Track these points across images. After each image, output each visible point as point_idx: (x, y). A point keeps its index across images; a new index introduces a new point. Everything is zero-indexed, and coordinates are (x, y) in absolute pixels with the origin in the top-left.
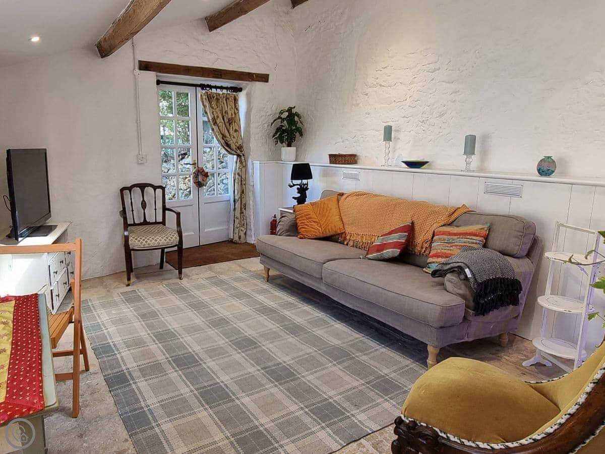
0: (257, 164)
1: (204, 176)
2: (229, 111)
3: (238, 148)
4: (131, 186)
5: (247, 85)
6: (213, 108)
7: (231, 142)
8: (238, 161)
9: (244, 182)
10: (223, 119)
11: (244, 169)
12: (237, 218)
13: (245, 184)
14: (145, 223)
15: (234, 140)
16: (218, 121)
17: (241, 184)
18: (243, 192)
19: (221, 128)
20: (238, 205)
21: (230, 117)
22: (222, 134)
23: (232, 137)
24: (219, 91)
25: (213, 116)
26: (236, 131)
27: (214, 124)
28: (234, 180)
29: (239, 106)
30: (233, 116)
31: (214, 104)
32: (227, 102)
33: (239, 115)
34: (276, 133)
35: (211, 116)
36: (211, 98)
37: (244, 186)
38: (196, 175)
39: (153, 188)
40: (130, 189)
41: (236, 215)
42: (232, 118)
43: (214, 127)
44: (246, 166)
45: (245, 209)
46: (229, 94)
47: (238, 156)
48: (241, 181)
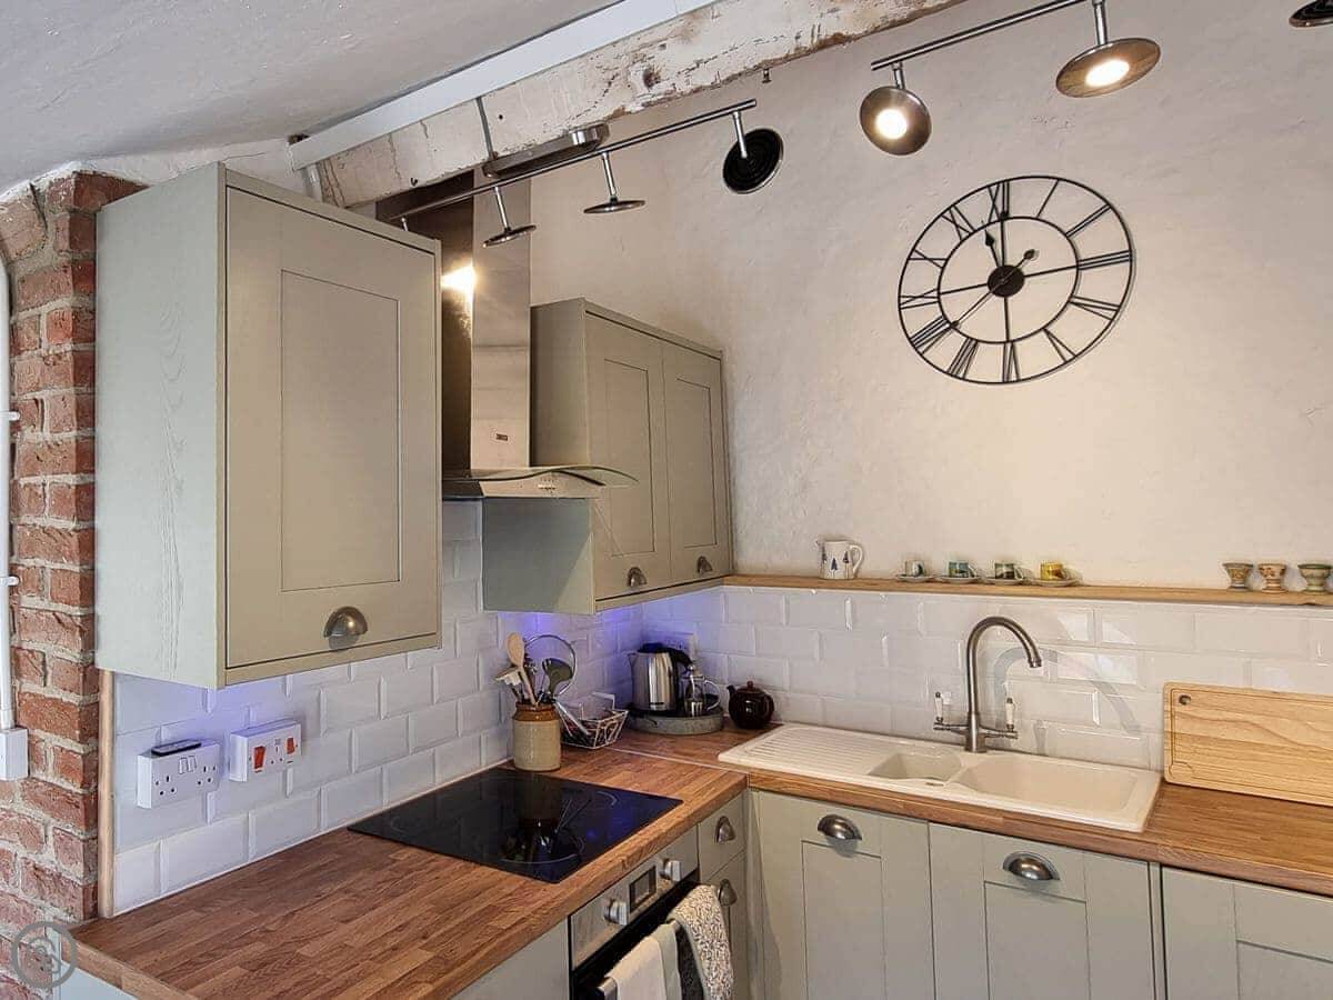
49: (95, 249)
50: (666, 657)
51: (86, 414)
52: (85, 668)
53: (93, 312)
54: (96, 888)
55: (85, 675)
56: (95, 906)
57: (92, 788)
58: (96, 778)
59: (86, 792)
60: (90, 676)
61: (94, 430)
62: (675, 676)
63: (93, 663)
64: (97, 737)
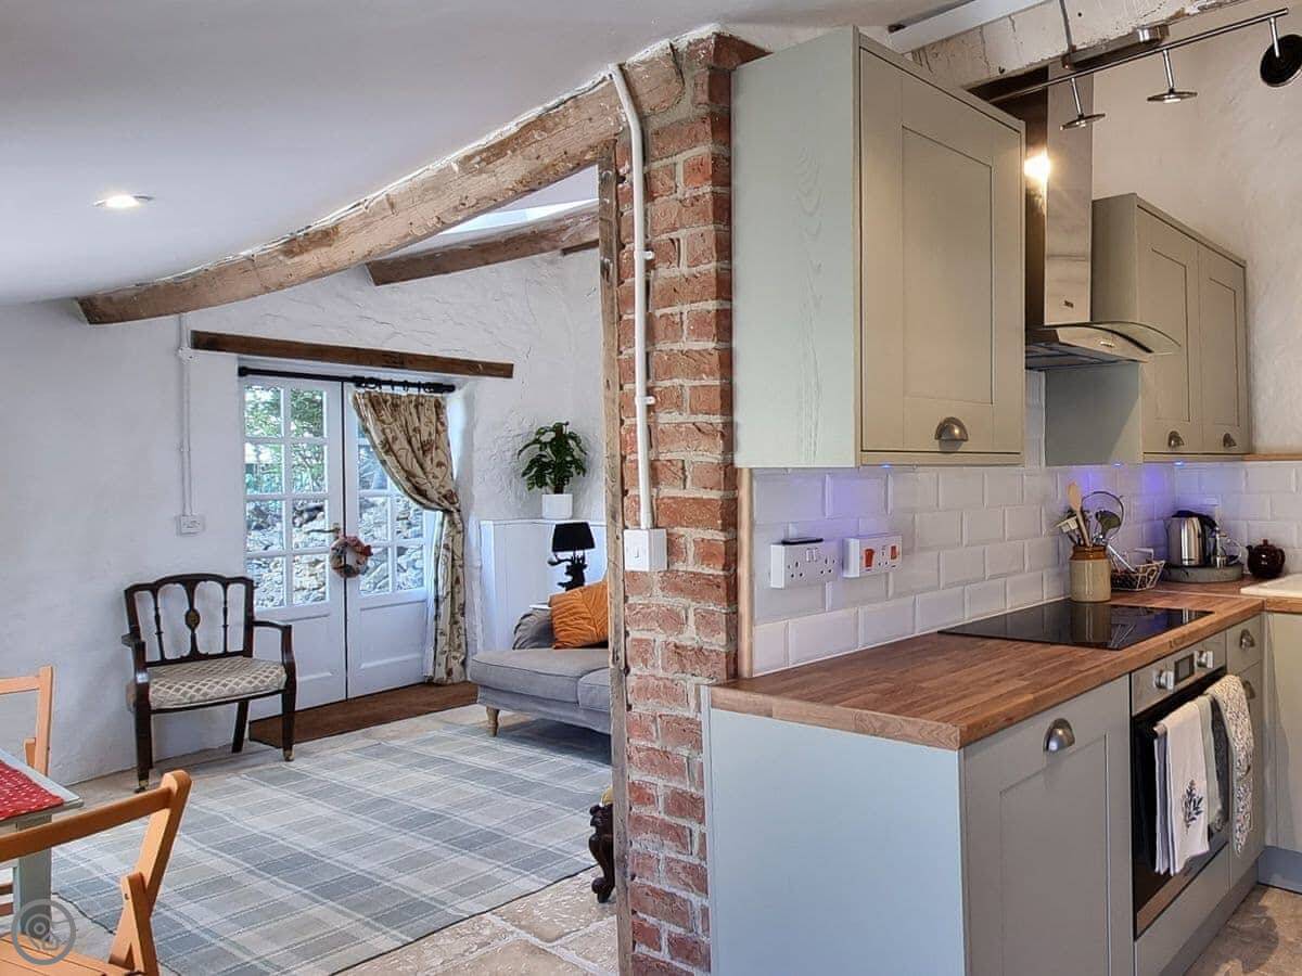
0: (488, 526)
1: (361, 553)
2: (423, 428)
3: (445, 497)
4: (156, 583)
5: (466, 381)
6: (383, 422)
7: (427, 487)
8: (446, 522)
9: (458, 563)
10: (410, 442)
11: (459, 538)
12: (442, 634)
13: (462, 566)
14: (195, 656)
15: (436, 483)
16: (396, 447)
17: (453, 566)
18: (457, 581)
19: (403, 460)
20: (445, 608)
21: (425, 437)
22: (406, 471)
23: (431, 476)
24: (399, 390)
25: (383, 437)
26: (440, 464)
27: (386, 452)
28: (437, 560)
29: (446, 417)
30: (433, 438)
31: (386, 414)
32: (418, 412)
33: (447, 436)
34: (530, 468)
35: (379, 437)
36: (379, 403)
37: (460, 570)
38: (339, 553)
39: (220, 582)
40: (154, 588)
41: (440, 627)
42: (429, 442)
43: (386, 458)
44: (463, 531)
45: (463, 615)
46: (423, 396)
47: (446, 511)
48: (453, 559)
49: (730, 103)
50: (1195, 520)
51: (725, 249)
52: (726, 467)
53: (729, 160)
54: (736, 654)
55: (725, 474)
56: (736, 670)
57: (732, 571)
58: (736, 562)
59: (727, 573)
60: (730, 475)
61: (731, 263)
62: (1203, 537)
63: (732, 464)
64: (736, 528)
